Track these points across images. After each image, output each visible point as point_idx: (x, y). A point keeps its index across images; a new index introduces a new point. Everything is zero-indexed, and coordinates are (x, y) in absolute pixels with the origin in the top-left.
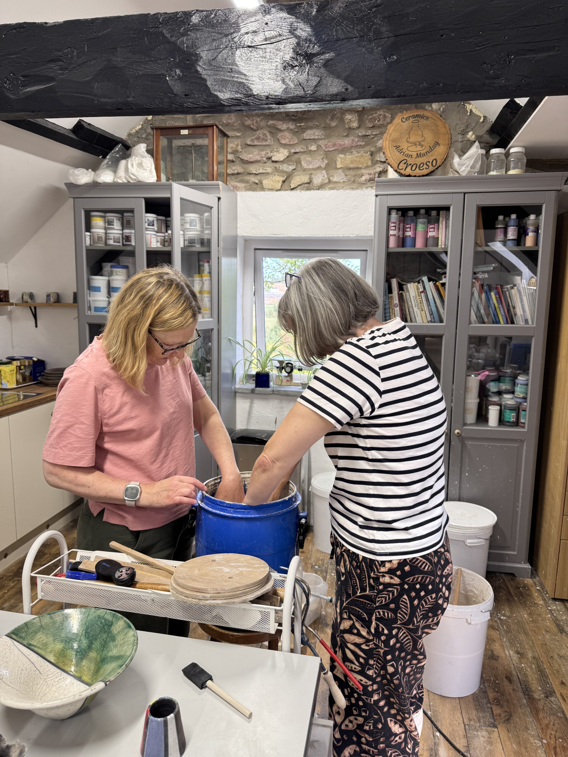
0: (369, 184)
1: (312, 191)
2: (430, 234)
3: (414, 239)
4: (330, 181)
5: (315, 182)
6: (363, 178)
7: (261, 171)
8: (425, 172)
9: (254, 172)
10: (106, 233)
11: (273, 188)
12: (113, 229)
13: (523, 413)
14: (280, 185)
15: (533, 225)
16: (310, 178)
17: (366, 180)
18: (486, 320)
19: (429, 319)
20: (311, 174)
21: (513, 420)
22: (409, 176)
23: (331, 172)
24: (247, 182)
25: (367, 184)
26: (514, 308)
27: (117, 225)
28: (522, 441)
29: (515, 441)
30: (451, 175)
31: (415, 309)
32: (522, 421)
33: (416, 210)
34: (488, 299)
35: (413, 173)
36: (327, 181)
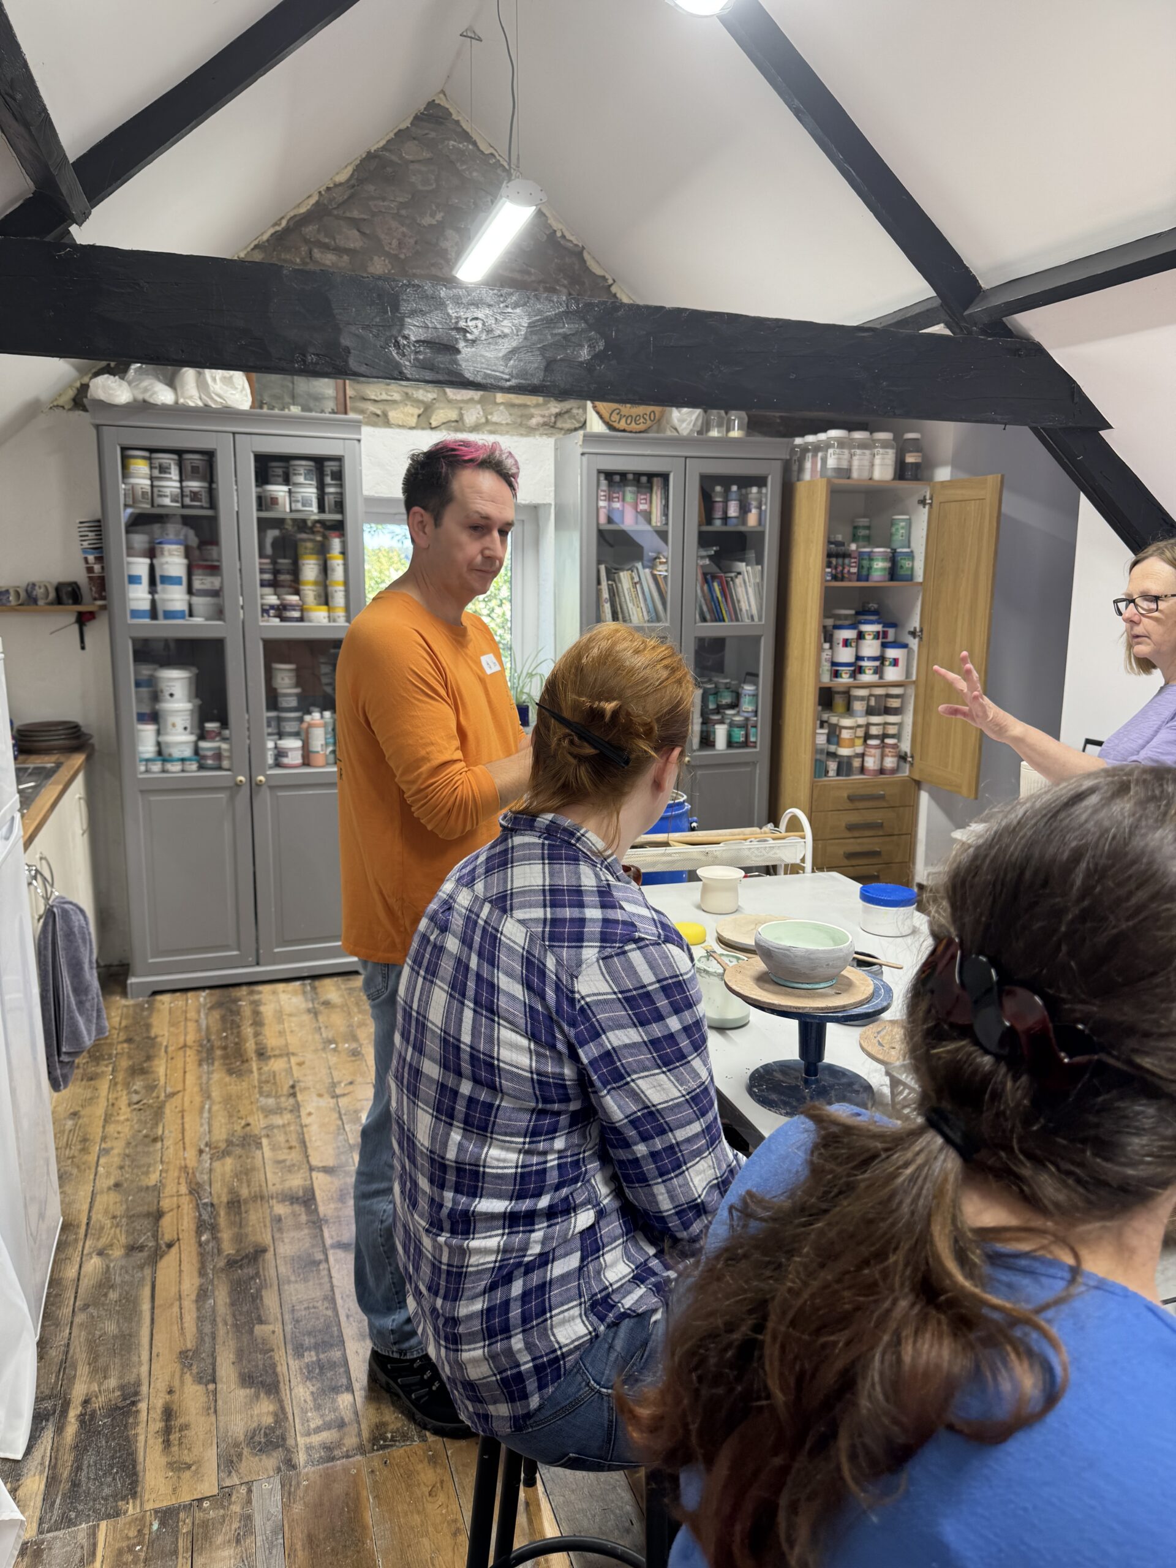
2: (642, 507)
3: (623, 512)
4: (487, 421)
5: (467, 421)
6: (534, 422)
7: (384, 397)
8: (642, 427)
9: (373, 397)
10: (152, 486)
11: (399, 423)
12: (170, 479)
13: (753, 730)
14: (415, 421)
15: (756, 499)
16: (460, 415)
17: (538, 425)
18: (708, 617)
19: (646, 618)
20: (461, 409)
21: (742, 739)
22: (624, 431)
23: (489, 407)
24: (362, 412)
25: (540, 430)
26: (739, 601)
27: (174, 474)
28: (754, 764)
29: (746, 764)
30: (669, 433)
31: (630, 605)
32: (752, 739)
33: (623, 475)
34: (711, 590)
35: (627, 428)
36: (483, 420)
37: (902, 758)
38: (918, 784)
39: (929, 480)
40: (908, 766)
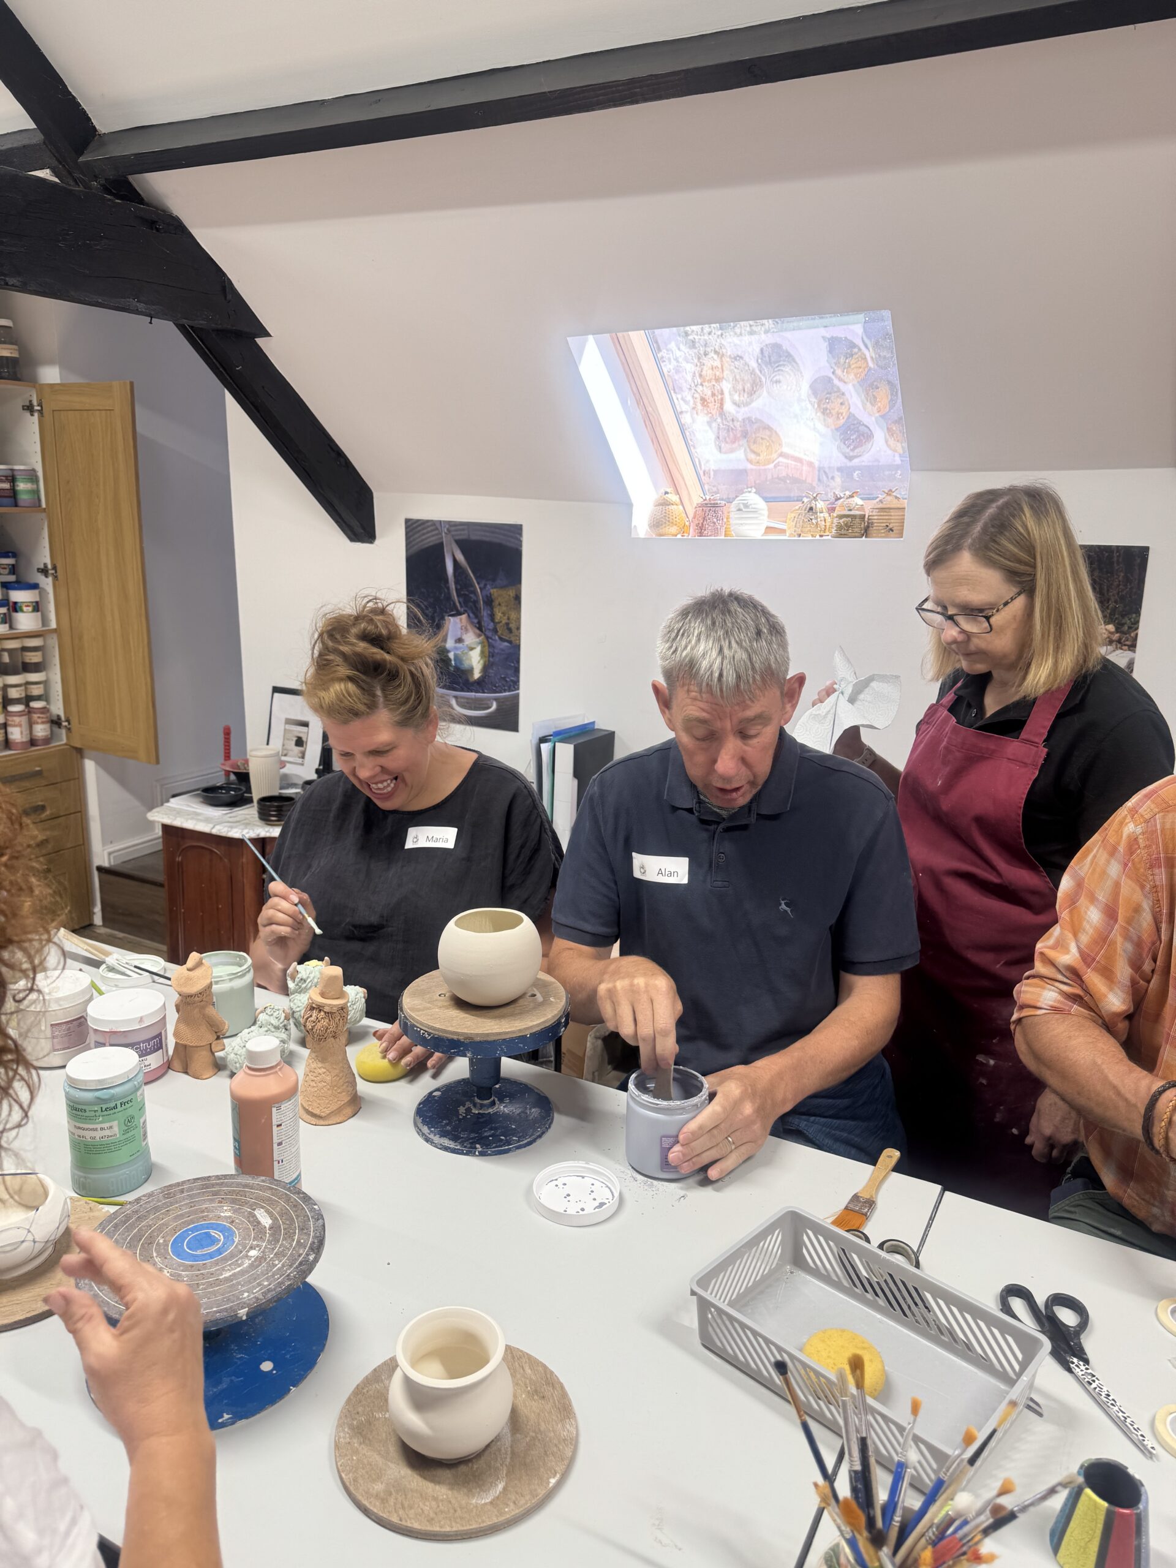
37: (56, 722)
38: (80, 752)
39: (32, 381)
40: (64, 732)
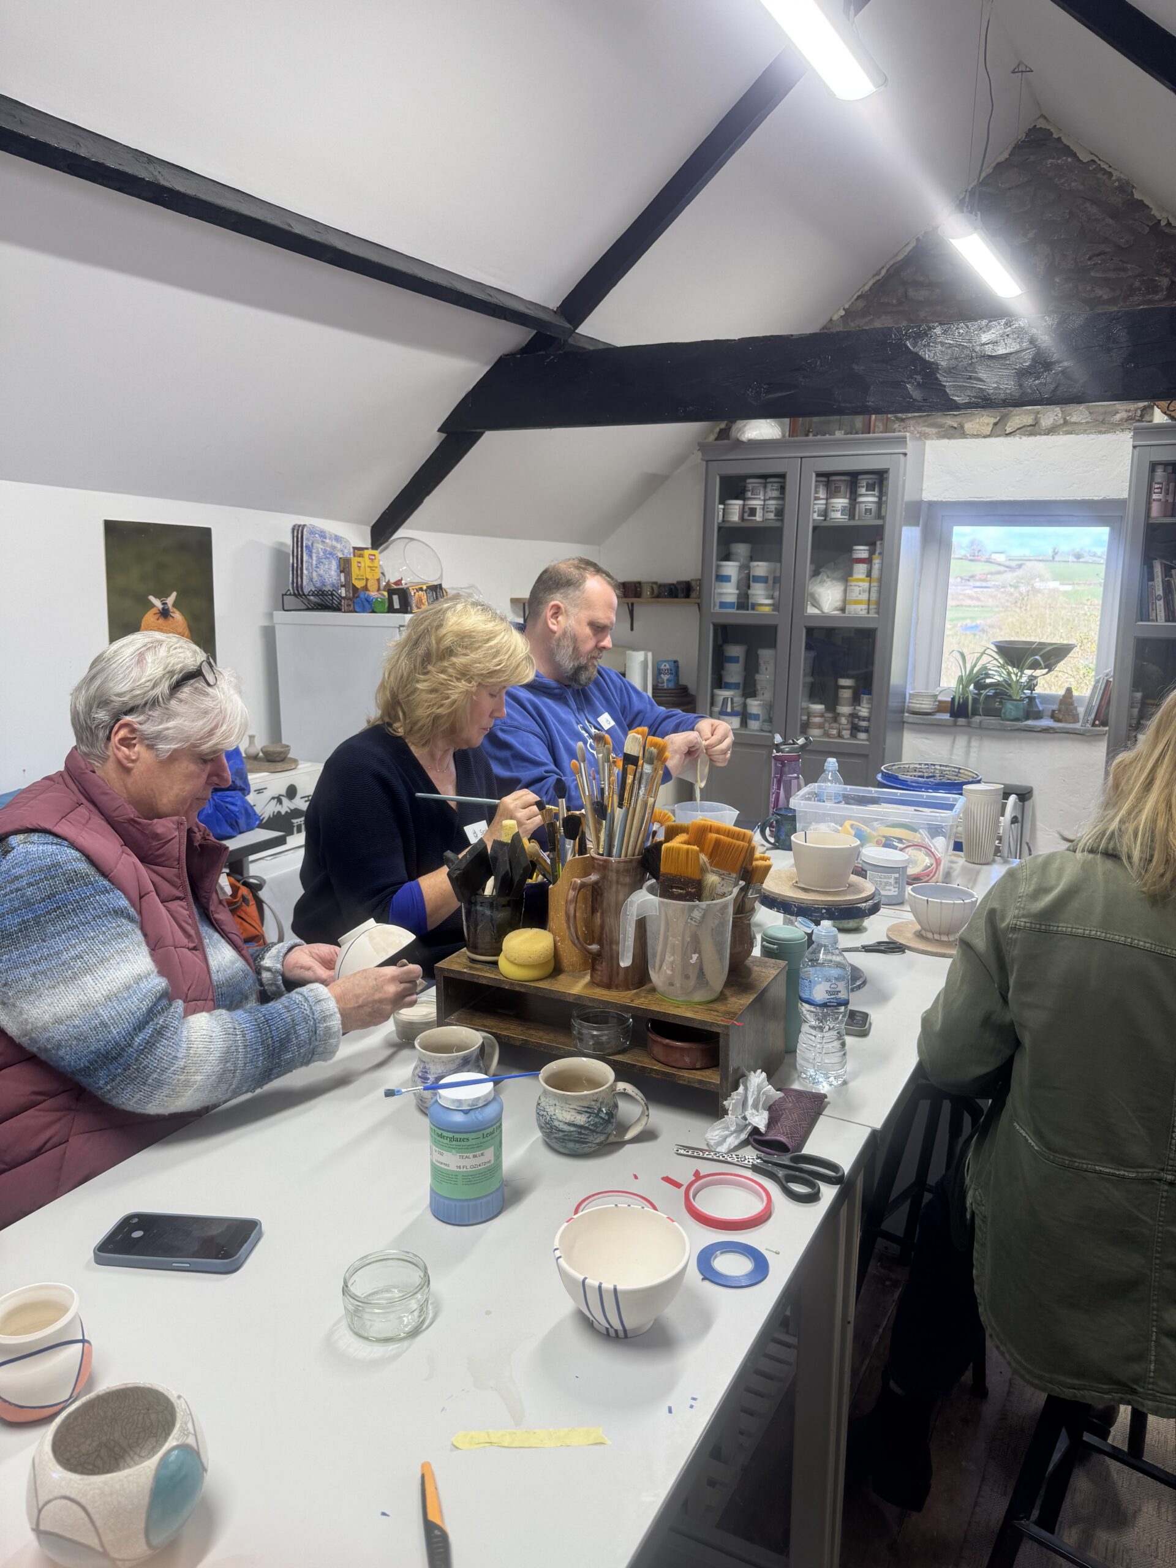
0: (1126, 425)
1: (1038, 437)
4: (1066, 422)
5: (1043, 424)
6: (1118, 417)
11: (979, 433)
14: (990, 429)
16: (1035, 419)
24: (941, 426)
25: (1123, 425)
36: (1062, 421)
